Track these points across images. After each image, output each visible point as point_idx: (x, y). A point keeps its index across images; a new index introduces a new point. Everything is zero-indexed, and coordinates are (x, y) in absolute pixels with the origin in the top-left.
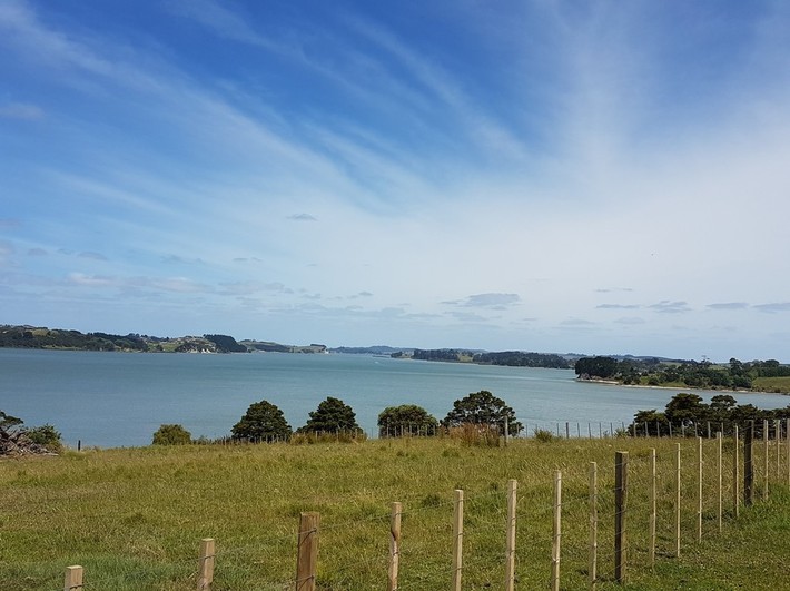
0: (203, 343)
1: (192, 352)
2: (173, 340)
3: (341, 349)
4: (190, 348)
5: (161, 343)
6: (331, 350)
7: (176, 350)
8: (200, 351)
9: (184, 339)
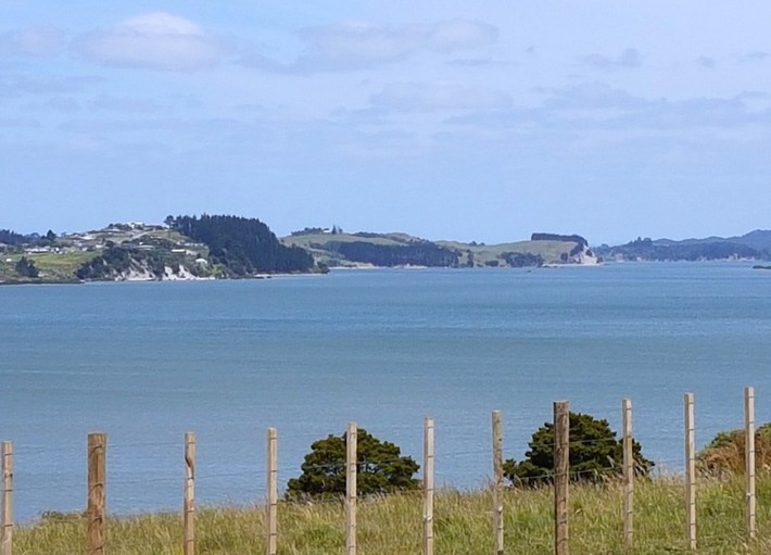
0: (166, 245)
1: (134, 277)
2: (68, 241)
3: (641, 248)
4: (124, 266)
5: (31, 252)
6: (603, 252)
7: (82, 274)
8: (159, 272)
9: (103, 235)
